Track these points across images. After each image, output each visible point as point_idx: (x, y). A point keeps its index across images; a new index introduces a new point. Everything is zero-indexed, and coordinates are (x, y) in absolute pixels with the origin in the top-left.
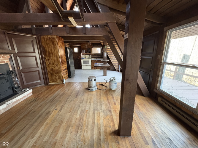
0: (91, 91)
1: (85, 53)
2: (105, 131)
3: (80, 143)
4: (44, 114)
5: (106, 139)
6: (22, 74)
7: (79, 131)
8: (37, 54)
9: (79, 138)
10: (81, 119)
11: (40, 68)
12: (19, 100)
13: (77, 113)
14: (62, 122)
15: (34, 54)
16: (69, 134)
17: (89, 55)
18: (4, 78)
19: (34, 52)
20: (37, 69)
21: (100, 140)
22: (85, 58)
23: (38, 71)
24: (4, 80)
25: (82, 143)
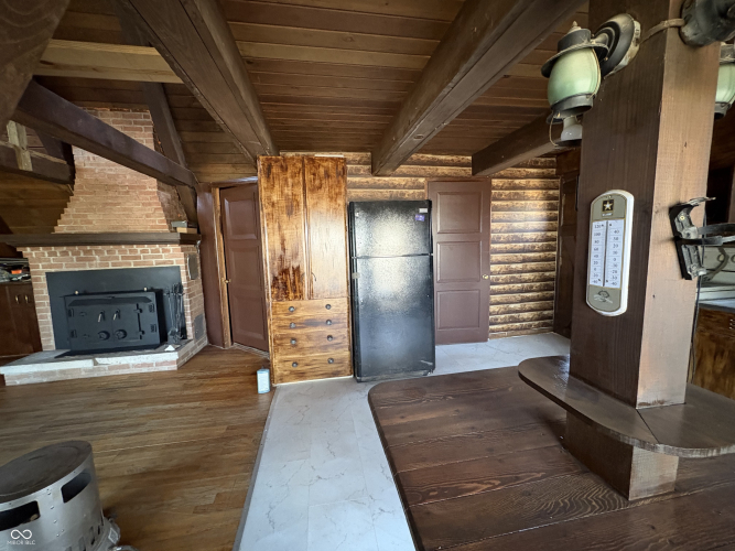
24: (146, 305)
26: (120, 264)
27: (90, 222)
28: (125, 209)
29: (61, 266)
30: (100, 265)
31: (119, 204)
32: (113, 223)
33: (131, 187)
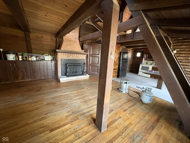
0: (119, 92)
1: (148, 58)
2: (92, 114)
3: (77, 106)
4: (82, 88)
5: (87, 117)
6: (90, 66)
7: (83, 103)
8: (100, 56)
9: (79, 105)
10: (90, 100)
11: (99, 65)
12: (81, 78)
13: (93, 96)
14: (83, 95)
15: (98, 56)
16: (78, 101)
17: (152, 61)
18: (81, 65)
19: (99, 54)
20: (97, 65)
21: (84, 114)
22: (147, 63)
23: (98, 66)
24: (81, 67)
25: (78, 107)
26: (75, 58)
27: (68, 48)
28: (74, 46)
29: (64, 57)
30: (72, 58)
31: (73, 45)
32: (72, 49)
33: (74, 41)
